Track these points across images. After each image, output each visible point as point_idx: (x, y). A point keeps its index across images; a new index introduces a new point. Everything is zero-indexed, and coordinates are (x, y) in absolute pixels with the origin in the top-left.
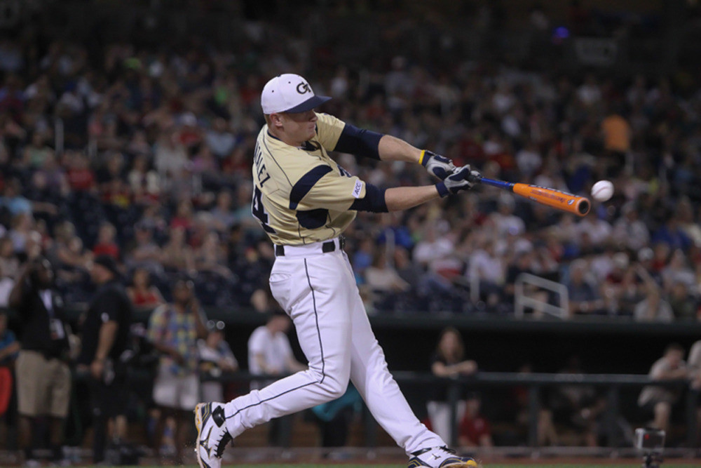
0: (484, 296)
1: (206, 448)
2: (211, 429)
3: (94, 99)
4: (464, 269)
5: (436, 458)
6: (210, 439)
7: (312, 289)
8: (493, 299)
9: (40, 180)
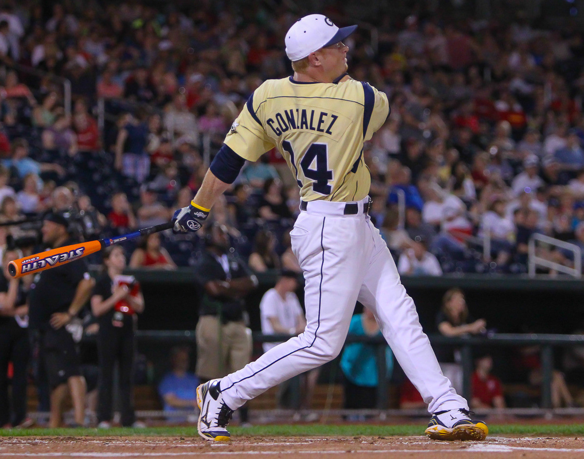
0: (494, 255)
1: (206, 422)
2: (209, 403)
3: (102, 58)
4: (475, 229)
5: (453, 418)
6: (209, 414)
7: (323, 249)
8: (503, 257)
9: (48, 139)
